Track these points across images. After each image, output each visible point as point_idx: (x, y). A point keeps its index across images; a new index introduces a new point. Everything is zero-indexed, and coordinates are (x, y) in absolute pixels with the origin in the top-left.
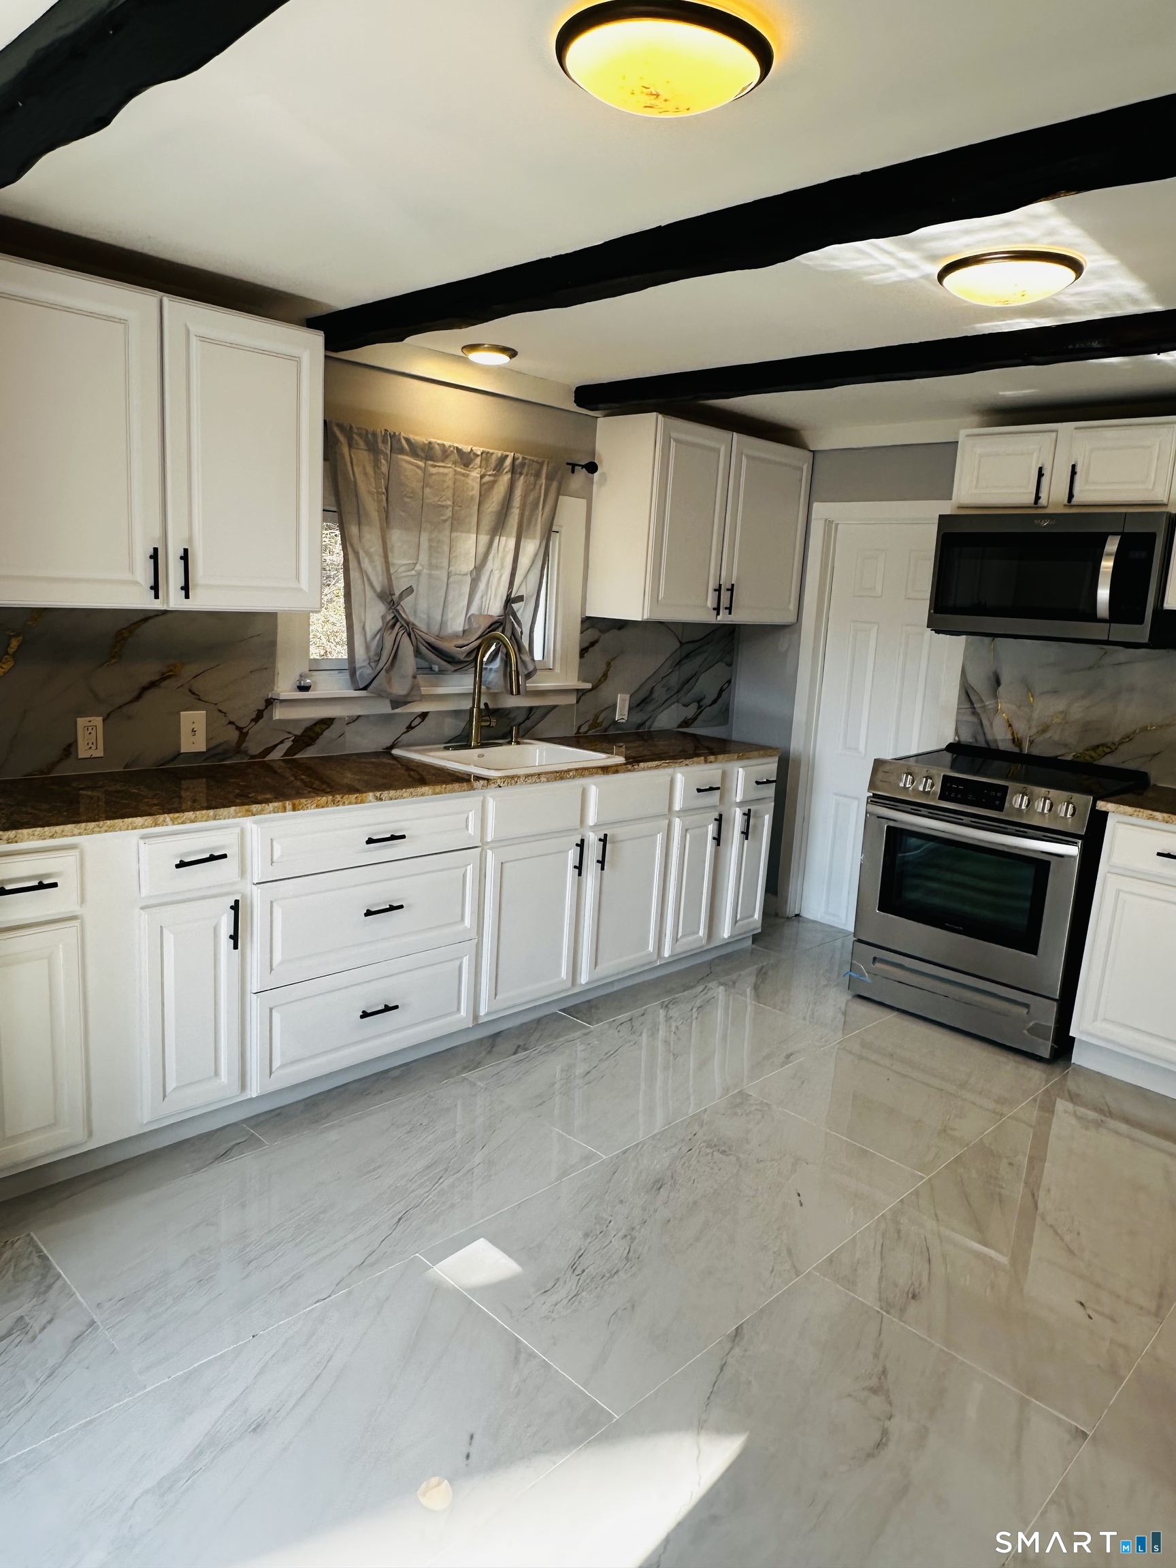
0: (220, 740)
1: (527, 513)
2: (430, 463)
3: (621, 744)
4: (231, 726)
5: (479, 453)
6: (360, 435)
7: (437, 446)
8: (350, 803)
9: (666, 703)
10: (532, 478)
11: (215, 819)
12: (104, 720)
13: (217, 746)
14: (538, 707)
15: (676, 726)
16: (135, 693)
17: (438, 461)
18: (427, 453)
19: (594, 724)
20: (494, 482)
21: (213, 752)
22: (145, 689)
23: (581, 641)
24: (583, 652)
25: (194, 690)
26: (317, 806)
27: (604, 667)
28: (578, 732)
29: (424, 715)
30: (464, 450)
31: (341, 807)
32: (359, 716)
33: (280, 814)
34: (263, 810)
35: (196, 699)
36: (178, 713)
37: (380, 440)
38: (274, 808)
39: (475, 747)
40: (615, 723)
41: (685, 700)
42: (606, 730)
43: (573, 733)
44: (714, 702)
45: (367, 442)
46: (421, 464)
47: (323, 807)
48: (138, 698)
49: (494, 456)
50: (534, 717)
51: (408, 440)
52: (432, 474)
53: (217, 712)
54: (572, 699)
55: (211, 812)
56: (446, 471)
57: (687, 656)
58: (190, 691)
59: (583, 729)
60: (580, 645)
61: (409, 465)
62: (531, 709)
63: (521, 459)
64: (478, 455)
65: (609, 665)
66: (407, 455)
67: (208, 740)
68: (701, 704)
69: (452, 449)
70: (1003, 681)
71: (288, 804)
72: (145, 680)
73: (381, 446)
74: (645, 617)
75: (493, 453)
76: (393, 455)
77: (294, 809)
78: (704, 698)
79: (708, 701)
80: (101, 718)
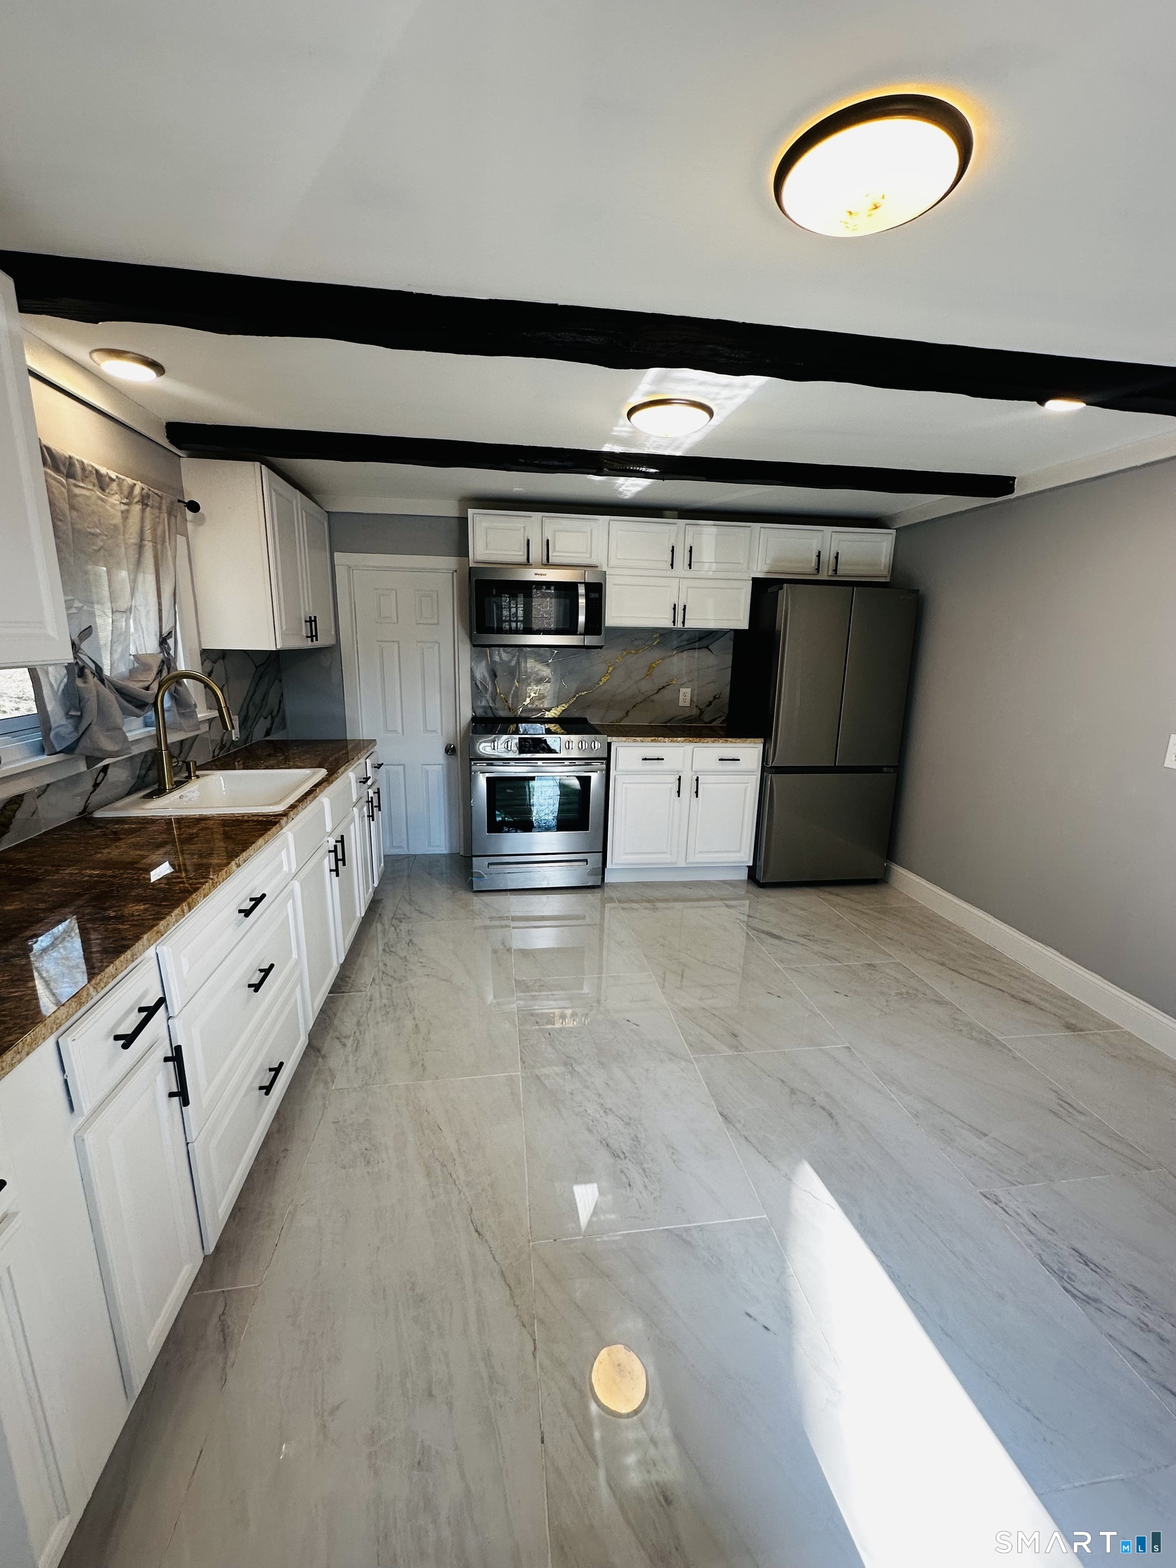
1: (159, 547)
3: (239, 759)
5: (113, 478)
7: (75, 462)
10: (157, 511)
14: (187, 739)
15: (264, 735)
17: (79, 481)
18: (70, 470)
19: (221, 747)
20: (130, 511)
28: (214, 757)
29: (106, 769)
30: (100, 471)
32: (48, 786)
38: (175, 916)
39: (171, 790)
40: (234, 742)
41: (265, 714)
42: (231, 751)
43: (212, 756)
44: (278, 712)
46: (63, 481)
49: (125, 483)
50: (186, 748)
51: (48, 450)
52: (73, 495)
56: (88, 493)
57: (261, 678)
59: (215, 753)
61: (53, 481)
63: (145, 490)
64: (113, 480)
66: (49, 467)
68: (272, 715)
69: (89, 467)
70: (498, 674)
71: (185, 906)
74: (279, 647)
75: (123, 480)
78: (273, 710)
79: (275, 713)
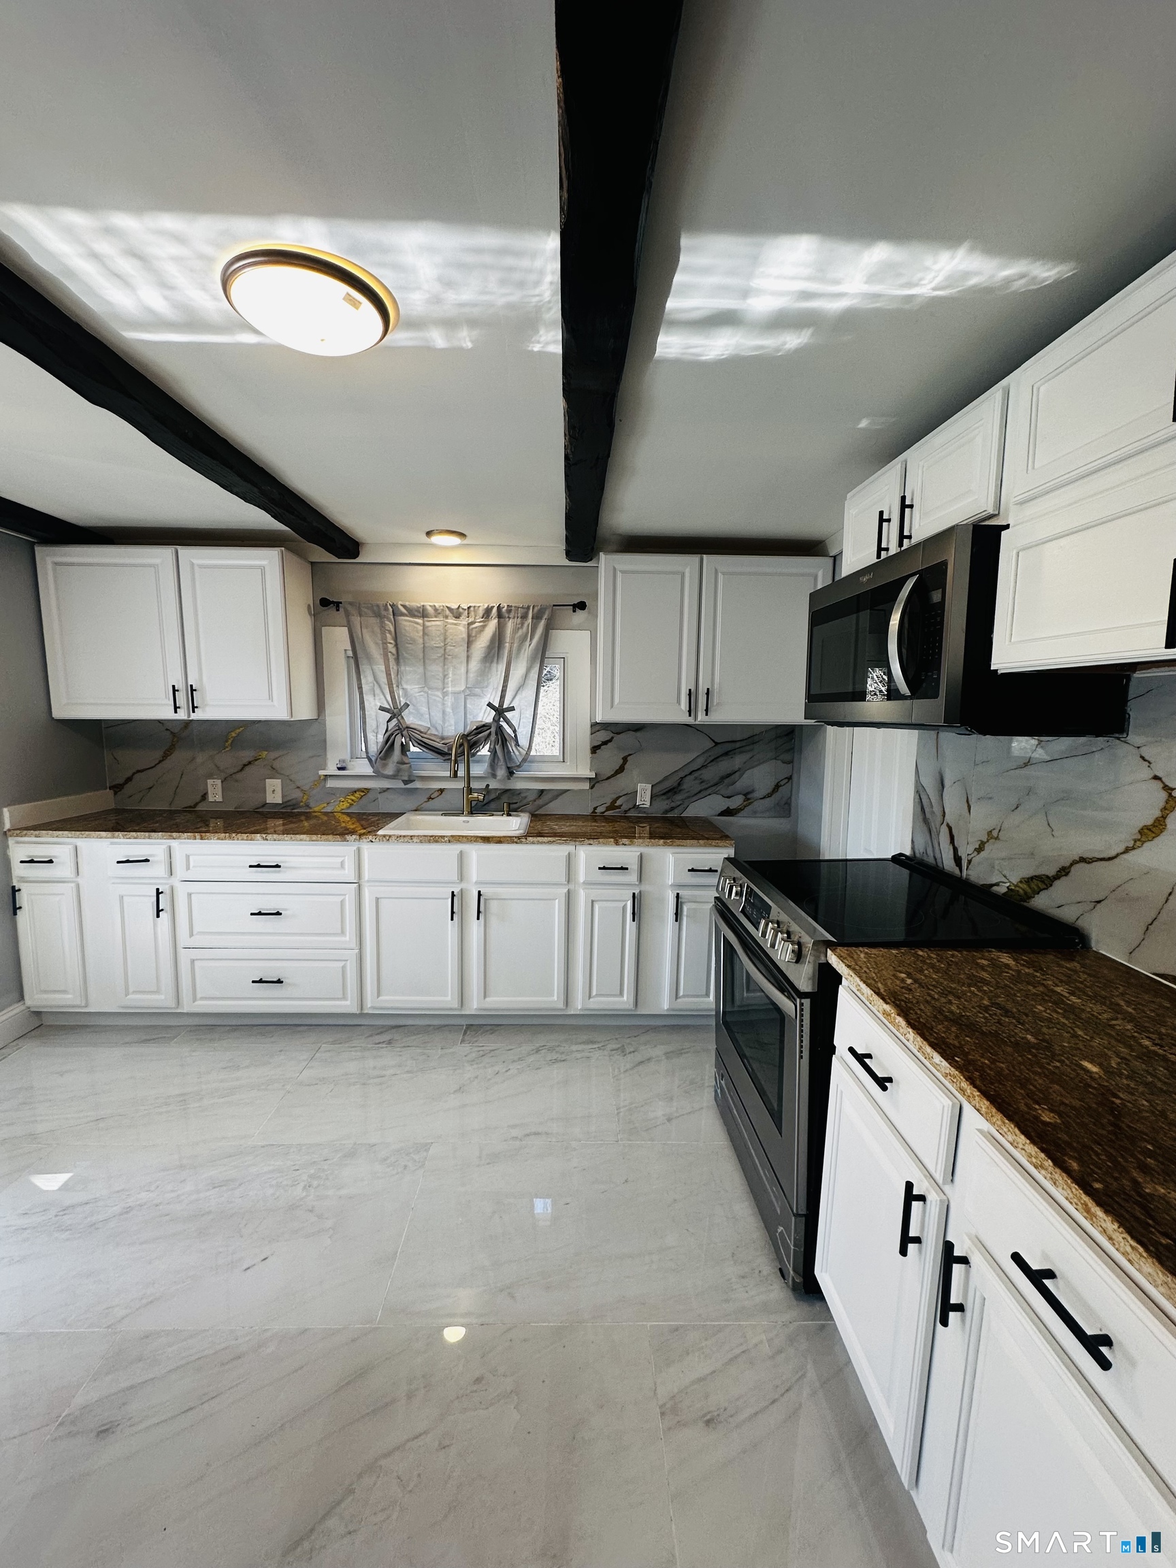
0: (289, 798)
2: (426, 619)
4: (297, 790)
5: (466, 608)
6: (367, 608)
7: (429, 608)
8: (242, 839)
9: (699, 795)
10: (519, 620)
11: (149, 838)
12: (222, 782)
13: (289, 801)
14: (549, 790)
15: (715, 814)
16: (240, 768)
17: (432, 618)
18: (422, 613)
19: (612, 807)
20: (484, 627)
21: (285, 804)
22: (245, 765)
23: (592, 740)
24: (594, 749)
25: (274, 766)
26: (218, 839)
27: (621, 762)
28: (594, 812)
29: (442, 791)
30: (453, 607)
31: (236, 841)
32: (388, 789)
33: (192, 841)
34: (180, 836)
35: (274, 772)
36: (265, 780)
37: (382, 608)
38: (187, 836)
40: (635, 806)
41: (726, 792)
42: (626, 812)
43: (589, 811)
44: (769, 795)
45: (374, 612)
46: (420, 621)
47: (222, 840)
48: (242, 770)
49: (481, 608)
50: (545, 798)
51: (404, 606)
52: (428, 627)
53: (287, 780)
54: (586, 786)
55: (147, 834)
56: (438, 623)
57: (724, 755)
58: (272, 768)
59: (599, 810)
60: (591, 744)
61: (406, 622)
62: (542, 791)
63: (506, 607)
64: (465, 610)
65: (625, 759)
66: (407, 616)
67: (283, 797)
68: (749, 796)
69: (442, 608)
71: (197, 835)
72: (245, 761)
73: (383, 613)
75: (479, 607)
76: (397, 618)
77: (202, 839)
78: (753, 791)
79: (759, 794)
80: (220, 781)
